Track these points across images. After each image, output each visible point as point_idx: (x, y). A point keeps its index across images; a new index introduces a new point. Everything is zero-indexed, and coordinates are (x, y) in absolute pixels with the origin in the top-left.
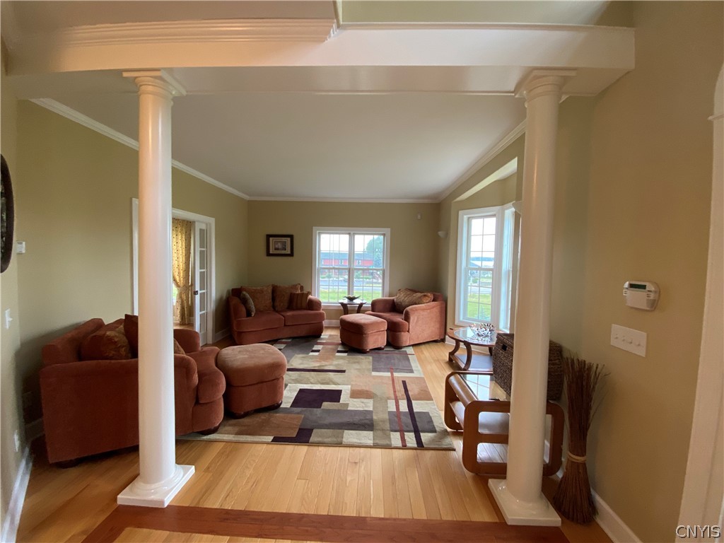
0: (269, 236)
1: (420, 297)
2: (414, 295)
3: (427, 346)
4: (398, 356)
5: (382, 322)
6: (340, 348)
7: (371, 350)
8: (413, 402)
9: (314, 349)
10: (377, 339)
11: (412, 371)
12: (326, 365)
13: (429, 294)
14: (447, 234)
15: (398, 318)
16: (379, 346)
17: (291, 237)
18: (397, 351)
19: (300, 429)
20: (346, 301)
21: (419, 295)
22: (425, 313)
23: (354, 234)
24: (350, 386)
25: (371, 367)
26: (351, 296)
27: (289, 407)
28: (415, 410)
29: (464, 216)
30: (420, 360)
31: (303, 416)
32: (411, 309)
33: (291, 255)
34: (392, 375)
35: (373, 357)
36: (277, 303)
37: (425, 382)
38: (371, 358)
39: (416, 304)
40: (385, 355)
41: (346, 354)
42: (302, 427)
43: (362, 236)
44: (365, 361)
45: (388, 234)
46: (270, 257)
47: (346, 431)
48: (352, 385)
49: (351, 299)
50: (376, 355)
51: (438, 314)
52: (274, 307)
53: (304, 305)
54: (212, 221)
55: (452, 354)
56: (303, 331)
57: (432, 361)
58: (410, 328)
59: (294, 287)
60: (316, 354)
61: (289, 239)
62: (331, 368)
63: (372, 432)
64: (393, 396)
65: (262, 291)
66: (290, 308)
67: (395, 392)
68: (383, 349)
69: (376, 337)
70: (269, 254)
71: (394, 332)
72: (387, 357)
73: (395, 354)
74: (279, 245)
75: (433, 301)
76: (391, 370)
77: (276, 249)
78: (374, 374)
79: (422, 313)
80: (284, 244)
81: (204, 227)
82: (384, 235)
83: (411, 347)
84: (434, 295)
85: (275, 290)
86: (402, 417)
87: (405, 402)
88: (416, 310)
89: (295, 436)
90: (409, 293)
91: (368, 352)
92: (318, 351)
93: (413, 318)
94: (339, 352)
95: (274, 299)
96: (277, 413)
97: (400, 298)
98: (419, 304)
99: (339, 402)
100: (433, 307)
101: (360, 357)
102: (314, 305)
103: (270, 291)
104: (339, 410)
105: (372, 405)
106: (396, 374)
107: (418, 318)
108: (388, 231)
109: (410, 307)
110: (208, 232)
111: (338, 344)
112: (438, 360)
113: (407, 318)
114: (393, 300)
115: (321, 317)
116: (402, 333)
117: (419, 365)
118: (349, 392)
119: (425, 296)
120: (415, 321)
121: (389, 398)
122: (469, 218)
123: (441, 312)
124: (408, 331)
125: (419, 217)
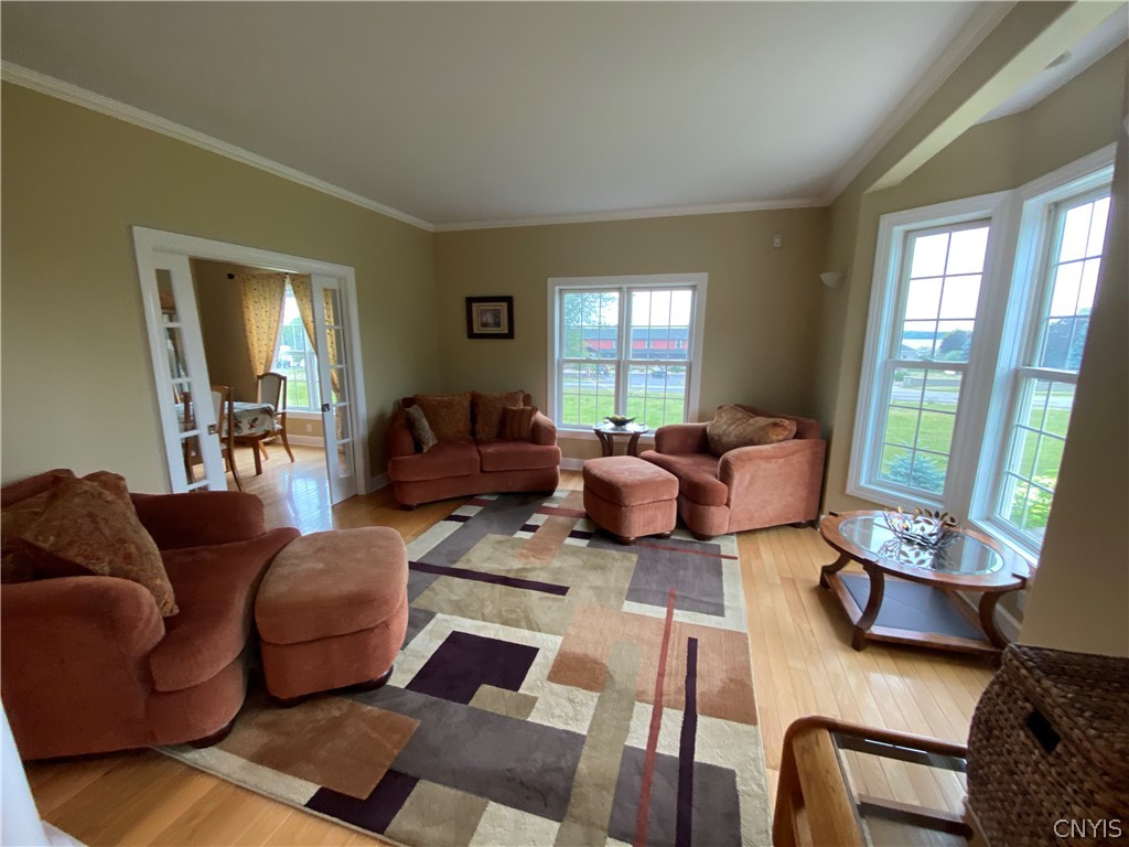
0: (470, 301)
1: (762, 428)
2: (751, 421)
3: (773, 535)
4: (697, 558)
5: (668, 481)
6: (579, 526)
7: (638, 538)
8: (701, 720)
9: (530, 522)
10: (653, 515)
11: (719, 611)
12: (533, 569)
13: (786, 422)
14: (843, 280)
15: (705, 473)
16: (659, 531)
17: (509, 300)
18: (698, 546)
19: (390, 772)
20: (608, 427)
21: (762, 421)
22: (773, 466)
23: (630, 290)
24: (559, 640)
25: (627, 586)
26: (619, 417)
27: (403, 687)
28: (698, 758)
29: (893, 229)
30: (748, 576)
31: (418, 723)
32: (737, 457)
33: (510, 335)
34: (670, 614)
35: (640, 557)
36: (479, 427)
37: (746, 651)
38: (635, 558)
39: (754, 444)
40: (667, 554)
41: (583, 543)
42: (397, 768)
43: (647, 294)
44: (620, 565)
45: (703, 288)
46: (471, 340)
47: (492, 806)
48: (567, 636)
49: (620, 423)
50: (648, 552)
51: (806, 468)
52: (473, 432)
53: (525, 433)
54: (349, 273)
55: (828, 571)
56: (517, 484)
57: (779, 582)
58: (733, 497)
59: (512, 397)
60: (527, 535)
61: (505, 304)
62: (543, 578)
63: (556, 825)
64: (651, 689)
65: (450, 405)
66: (502, 437)
67: (661, 674)
68: (667, 537)
69: (651, 512)
70: (472, 335)
71: (693, 506)
72: (671, 561)
73: (693, 554)
74: (489, 318)
75: (795, 437)
76: (671, 601)
77: (485, 325)
78: (631, 607)
79: (764, 465)
80: (497, 314)
81: (334, 285)
82: (694, 288)
83: (734, 538)
84: (798, 423)
85: (475, 402)
86: (656, 777)
87: (679, 715)
88: (750, 459)
89: (364, 798)
90: (740, 415)
91: (634, 542)
92: (533, 529)
93: (740, 478)
94: (574, 534)
95: (473, 419)
96: (369, 702)
97: (720, 426)
98: (759, 443)
99: (516, 688)
100: (794, 453)
101: (612, 553)
102: (541, 434)
103: (466, 403)
104: (505, 718)
105: (592, 712)
106: (680, 616)
107: (753, 477)
108: (702, 278)
109: (735, 452)
110: (343, 293)
111: (579, 515)
112: (793, 580)
113: (726, 476)
114: (704, 429)
115: (553, 457)
116: (713, 509)
117: (741, 593)
118: (552, 657)
119: (775, 425)
120: (746, 482)
121: (640, 696)
122: (907, 233)
123: (813, 464)
124: (728, 505)
125: (777, 242)
